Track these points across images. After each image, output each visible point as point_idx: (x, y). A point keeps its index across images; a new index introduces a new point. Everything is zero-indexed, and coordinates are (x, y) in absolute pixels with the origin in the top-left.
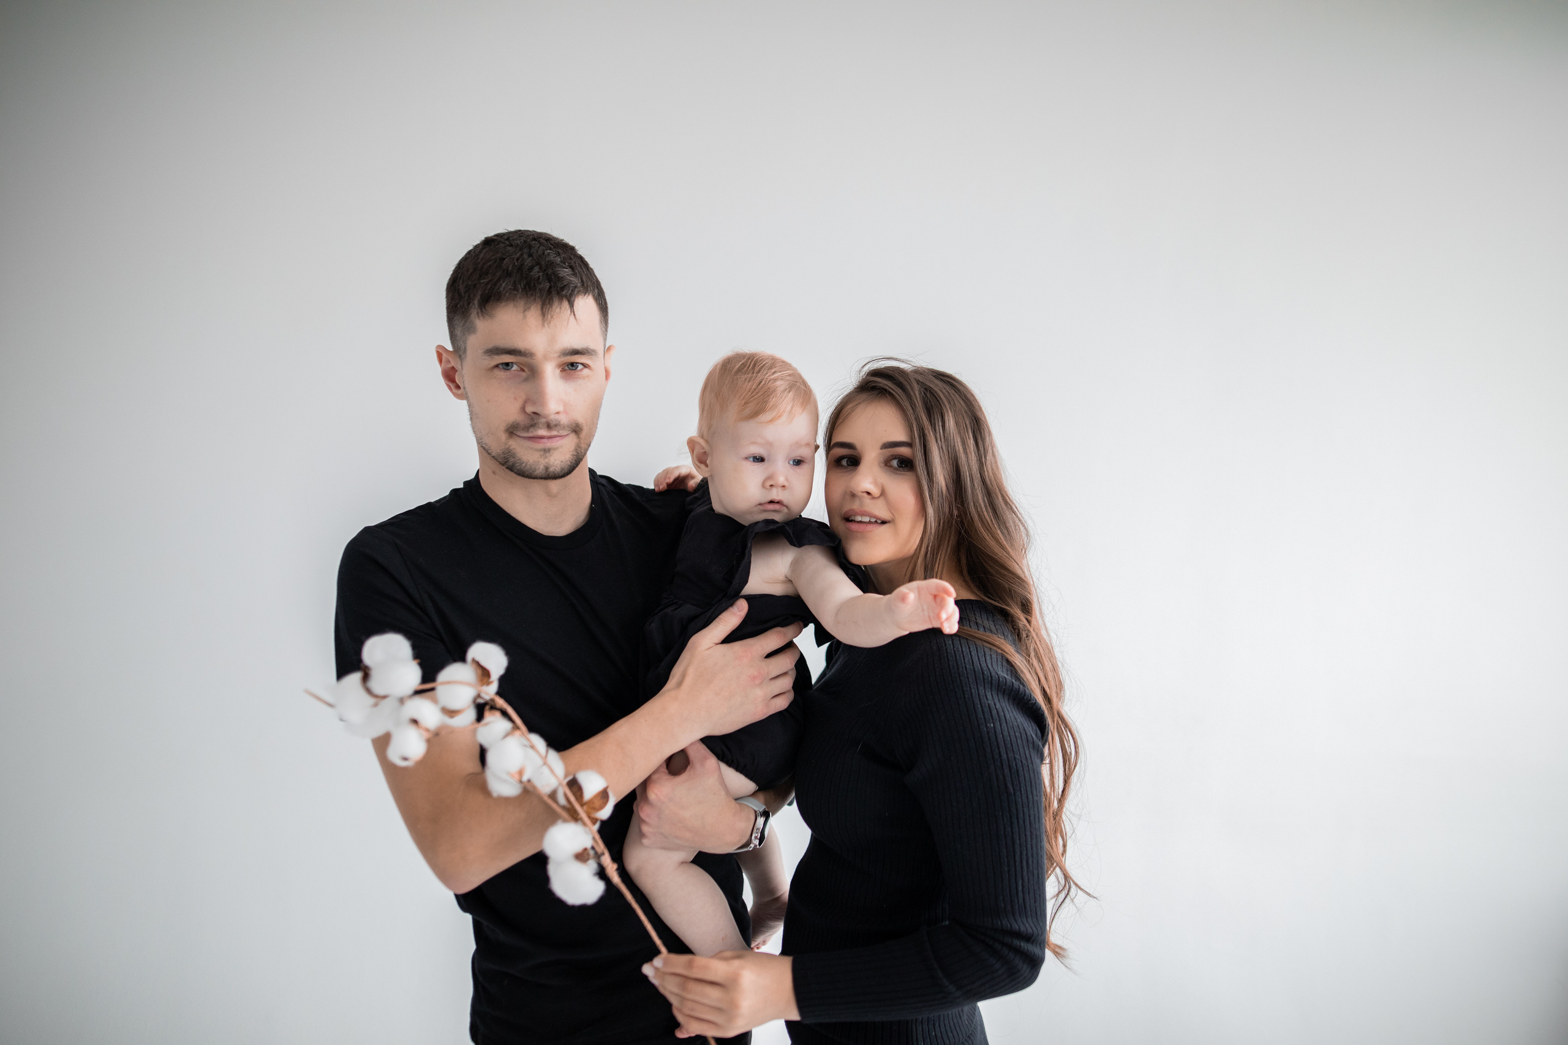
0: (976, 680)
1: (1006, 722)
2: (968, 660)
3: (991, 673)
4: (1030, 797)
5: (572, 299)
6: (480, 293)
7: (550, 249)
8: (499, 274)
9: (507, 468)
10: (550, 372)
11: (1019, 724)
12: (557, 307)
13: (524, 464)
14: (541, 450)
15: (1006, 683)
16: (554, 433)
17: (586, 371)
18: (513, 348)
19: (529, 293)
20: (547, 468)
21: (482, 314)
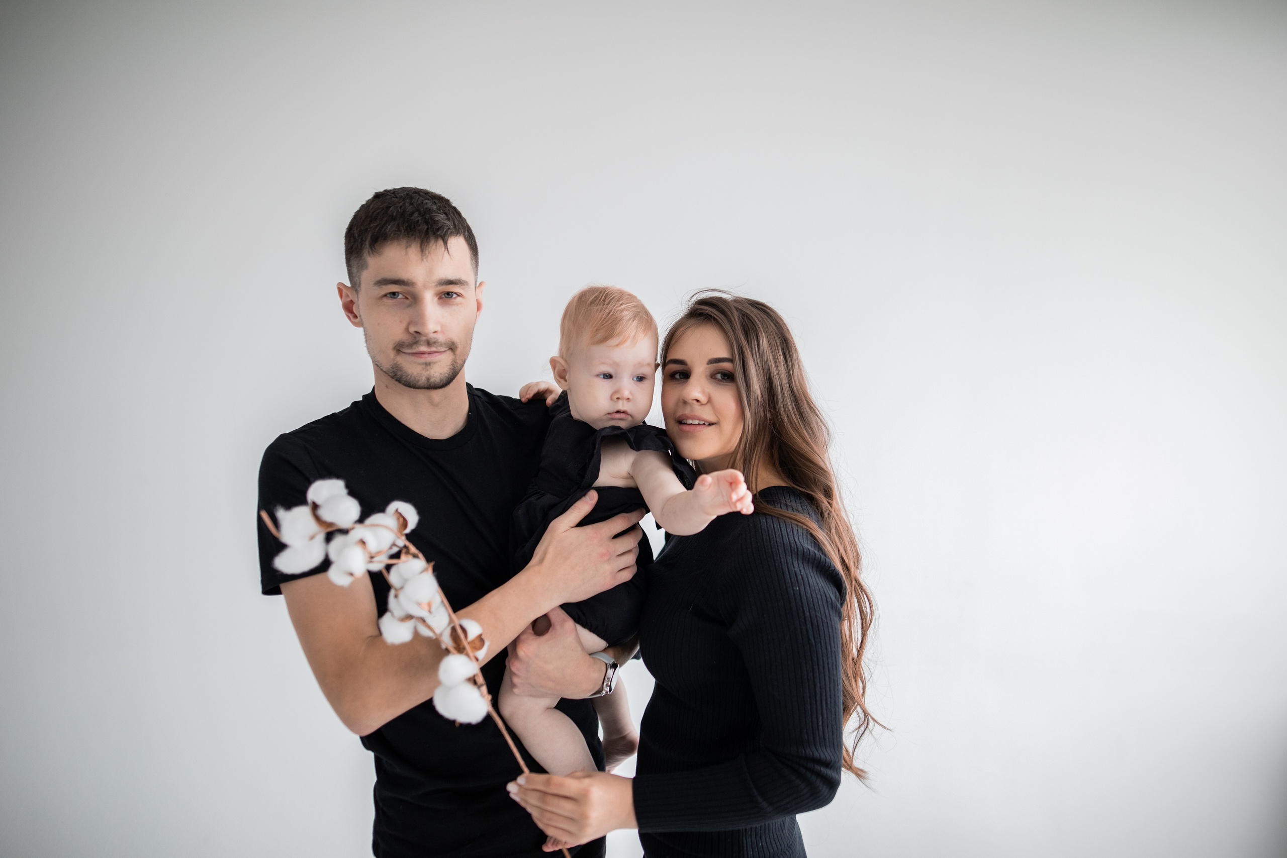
0: (785, 551)
1: (810, 586)
2: (779, 535)
3: (797, 546)
4: (829, 648)
5: (446, 238)
6: (370, 235)
7: (428, 200)
8: (385, 219)
9: (396, 380)
10: (429, 299)
11: (821, 588)
12: (433, 244)
13: (409, 376)
14: (423, 364)
15: (809, 554)
16: (433, 349)
17: (459, 299)
18: (398, 279)
19: (410, 233)
20: (428, 379)
21: (372, 252)
